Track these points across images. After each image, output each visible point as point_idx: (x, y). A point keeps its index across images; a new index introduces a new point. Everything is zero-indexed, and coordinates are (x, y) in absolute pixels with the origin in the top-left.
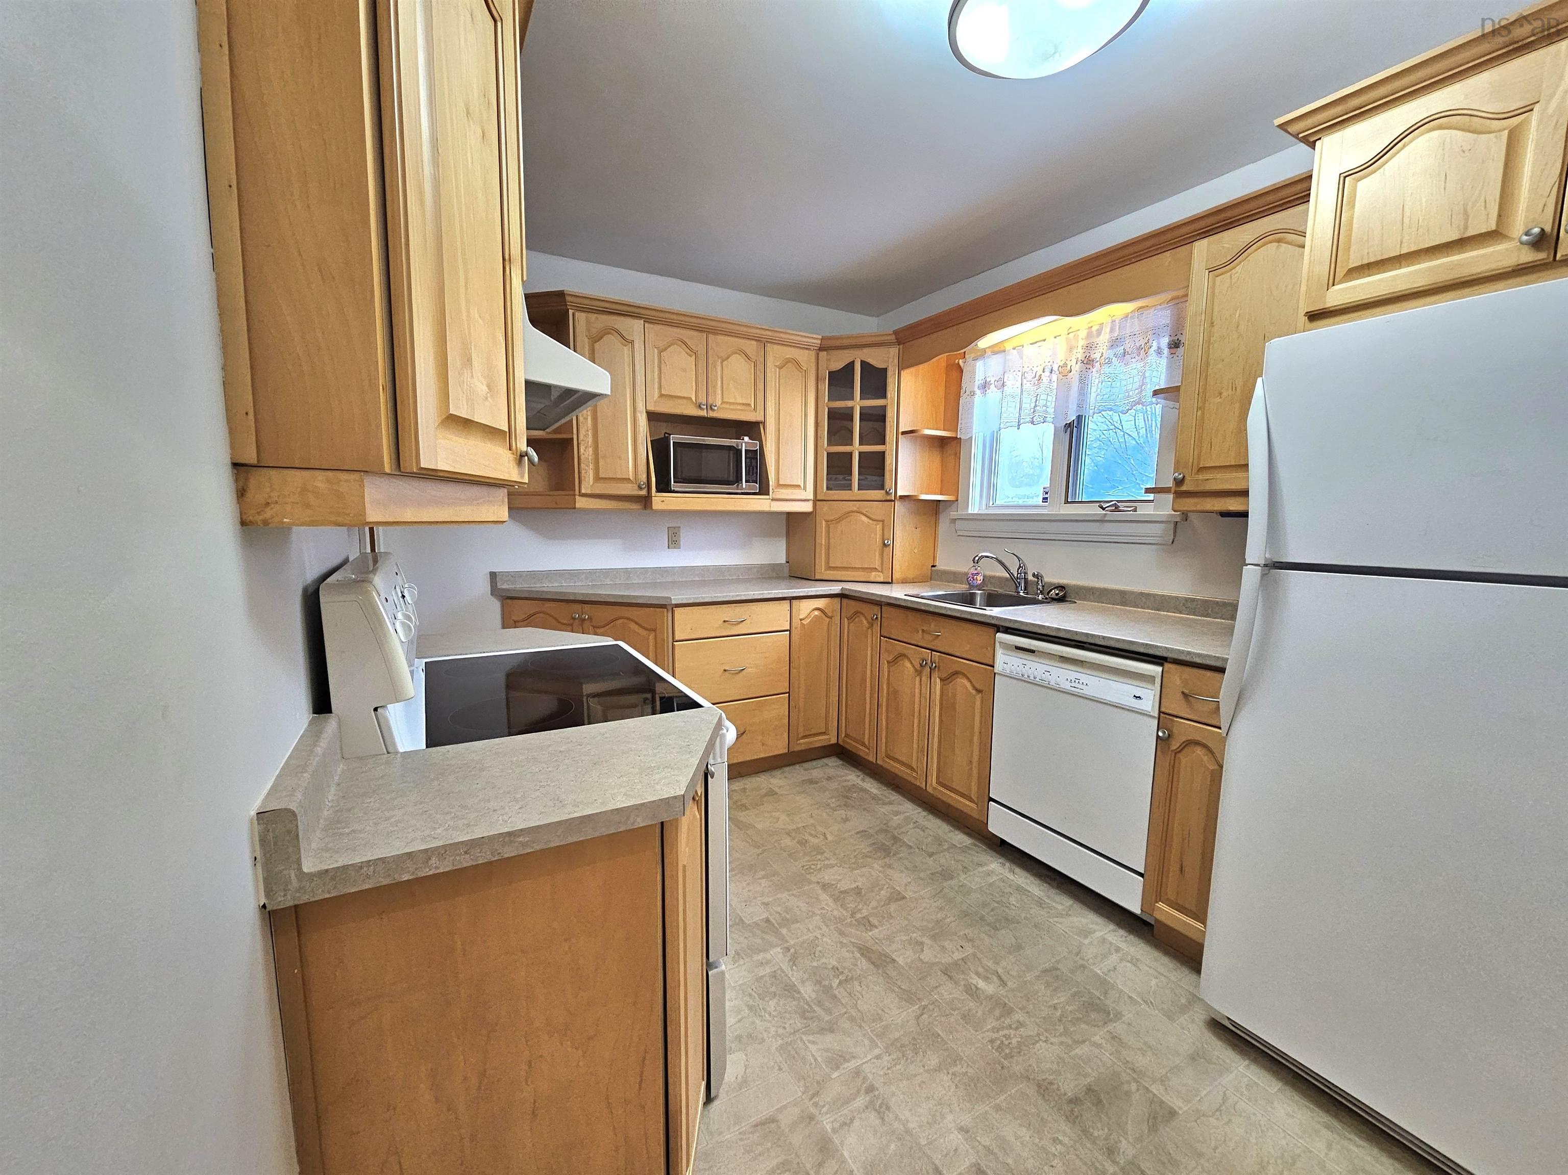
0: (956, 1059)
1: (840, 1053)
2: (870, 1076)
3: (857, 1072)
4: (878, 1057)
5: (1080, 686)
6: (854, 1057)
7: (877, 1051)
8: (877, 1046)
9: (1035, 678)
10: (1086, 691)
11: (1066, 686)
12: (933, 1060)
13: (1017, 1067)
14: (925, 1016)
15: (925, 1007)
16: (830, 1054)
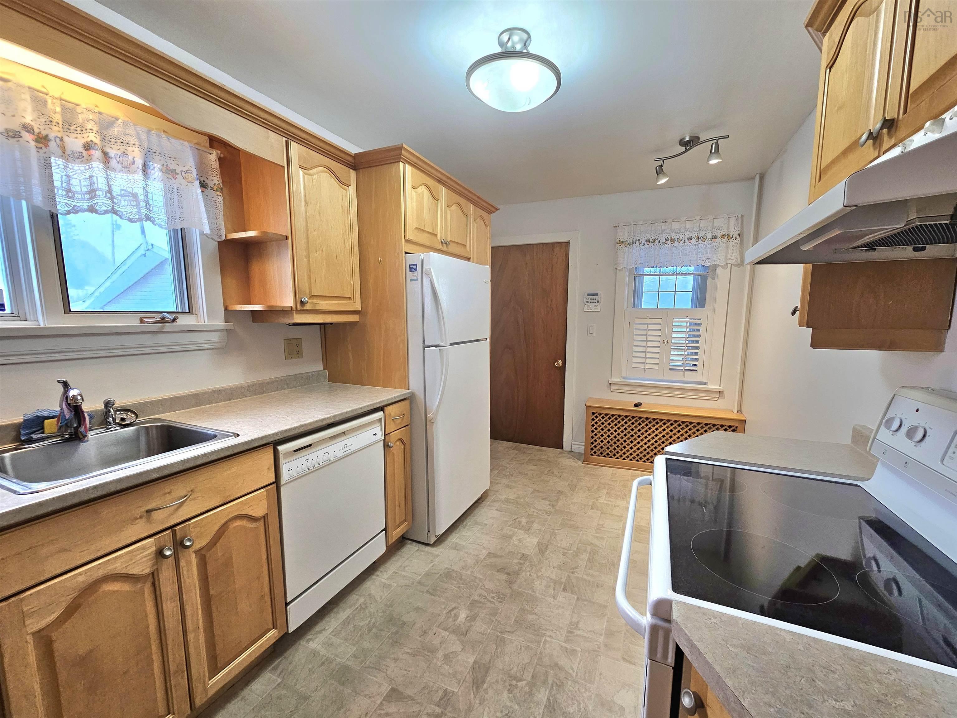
0: (522, 610)
1: (566, 653)
2: (564, 635)
3: (567, 640)
4: (550, 637)
5: (348, 448)
6: (562, 647)
7: (548, 639)
8: (545, 640)
9: (319, 464)
10: (353, 448)
11: (340, 454)
12: (530, 617)
13: (508, 591)
14: (507, 630)
15: (502, 633)
16: (571, 657)
